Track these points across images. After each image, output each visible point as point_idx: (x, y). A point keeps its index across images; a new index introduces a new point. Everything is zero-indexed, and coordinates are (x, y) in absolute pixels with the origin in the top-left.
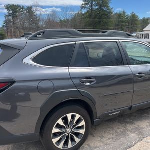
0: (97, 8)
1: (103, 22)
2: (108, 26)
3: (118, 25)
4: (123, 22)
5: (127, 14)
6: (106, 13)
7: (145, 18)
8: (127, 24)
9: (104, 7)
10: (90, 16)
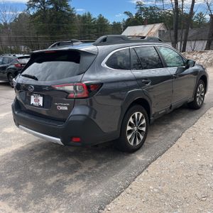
0: (51, 7)
1: (63, 27)
2: (71, 32)
3: (84, 32)
4: (89, 27)
5: (93, 17)
6: (67, 15)
7: (114, 22)
8: (95, 30)
9: (61, 6)
10: (43, 19)
